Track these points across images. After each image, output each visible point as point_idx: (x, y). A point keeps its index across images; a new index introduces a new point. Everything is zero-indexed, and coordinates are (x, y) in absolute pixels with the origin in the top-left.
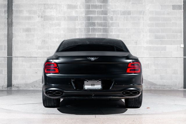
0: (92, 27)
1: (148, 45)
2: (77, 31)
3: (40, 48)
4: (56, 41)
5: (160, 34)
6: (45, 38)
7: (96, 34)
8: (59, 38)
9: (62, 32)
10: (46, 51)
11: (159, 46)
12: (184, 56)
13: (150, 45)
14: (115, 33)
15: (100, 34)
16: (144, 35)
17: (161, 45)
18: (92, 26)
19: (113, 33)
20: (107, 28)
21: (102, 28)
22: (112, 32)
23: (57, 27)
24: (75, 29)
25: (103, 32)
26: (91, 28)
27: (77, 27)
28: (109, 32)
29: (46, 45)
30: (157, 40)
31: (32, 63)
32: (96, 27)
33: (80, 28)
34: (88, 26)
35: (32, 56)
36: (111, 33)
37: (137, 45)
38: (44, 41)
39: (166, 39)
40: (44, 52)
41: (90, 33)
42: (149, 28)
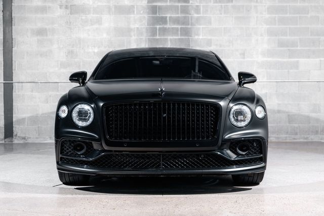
0: (161, 26)
1: (265, 59)
2: (132, 34)
3: (63, 65)
4: (94, 52)
5: (288, 37)
6: (73, 47)
8: (99, 47)
9: (105, 35)
11: (285, 60)
13: (269, 59)
14: (204, 37)
15: (176, 39)
16: (257, 40)
17: (289, 58)
18: (160, 24)
19: (201, 37)
20: (189, 26)
21: (179, 27)
22: (198, 35)
23: (96, 26)
24: (130, 30)
25: (181, 35)
26: (158, 27)
27: (132, 26)
28: (193, 35)
29: (76, 60)
30: (283, 48)
31: (50, 93)
32: (168, 26)
33: (137, 28)
34: (153, 24)
35: (50, 81)
36: (196, 37)
37: (244, 58)
38: (71, 53)
39: (299, 48)
41: (158, 37)
42: (268, 26)
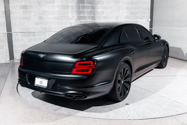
0: (82, 5)
1: (125, 20)
2: (69, 8)
3: (37, 24)
4: (52, 17)
5: (134, 10)
6: (41, 15)
7: (85, 11)
8: (54, 15)
9: (56, 9)
10: (43, 26)
11: (133, 20)
12: (150, 28)
13: (127, 20)
14: (101, 10)
15: (89, 11)
16: (122, 12)
17: (135, 19)
18: (82, 4)
19: (99, 10)
20: (95, 5)
21: (90, 5)
22: (98, 9)
23: (52, 4)
24: (68, 7)
25: (91, 9)
26: (81, 5)
27: (69, 5)
28: (96, 9)
29: (43, 21)
30: (132, 15)
31: (31, 37)
32: (85, 5)
33: (72, 5)
34: (79, 4)
35: (31, 31)
36: (98, 10)
37: (117, 19)
38: (40, 18)
39: (138, 15)
40: (41, 27)
41: (81, 10)
42: (127, 6)
